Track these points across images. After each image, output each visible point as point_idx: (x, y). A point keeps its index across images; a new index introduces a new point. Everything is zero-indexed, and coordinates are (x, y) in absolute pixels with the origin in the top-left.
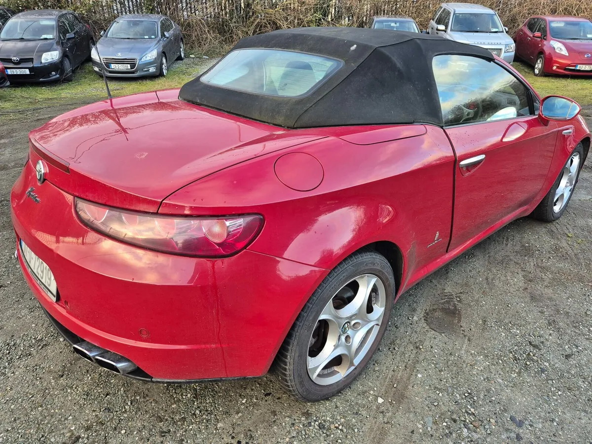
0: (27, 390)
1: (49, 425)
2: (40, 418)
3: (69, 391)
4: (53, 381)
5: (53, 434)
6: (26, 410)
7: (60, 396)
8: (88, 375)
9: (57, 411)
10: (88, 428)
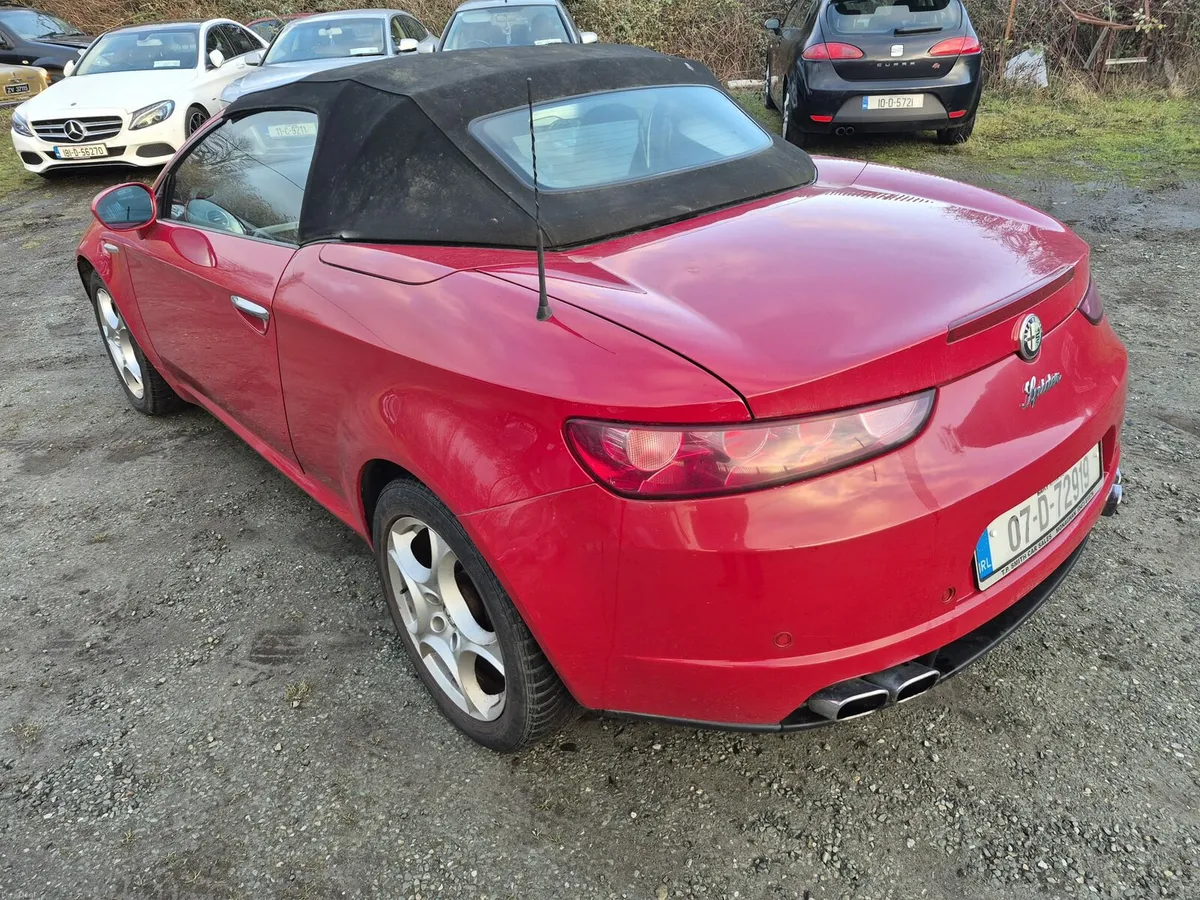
0: (1072, 759)
1: (1110, 697)
2: (1108, 715)
3: (1039, 699)
4: (1034, 729)
5: (1118, 686)
6: (1107, 741)
7: (1054, 706)
8: (997, 684)
9: (1082, 699)
10: (1083, 652)
